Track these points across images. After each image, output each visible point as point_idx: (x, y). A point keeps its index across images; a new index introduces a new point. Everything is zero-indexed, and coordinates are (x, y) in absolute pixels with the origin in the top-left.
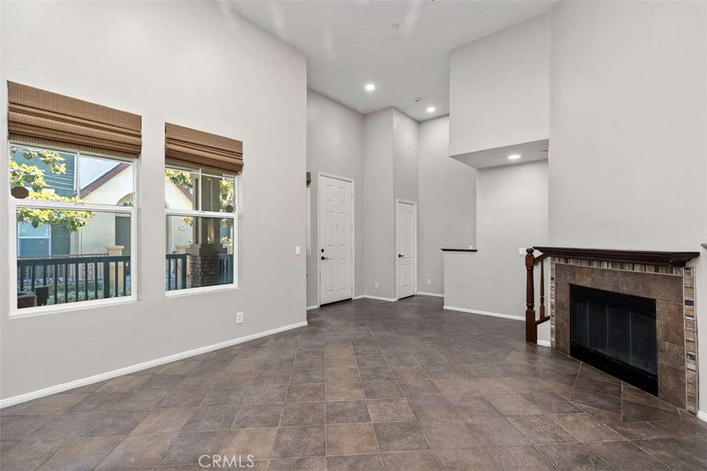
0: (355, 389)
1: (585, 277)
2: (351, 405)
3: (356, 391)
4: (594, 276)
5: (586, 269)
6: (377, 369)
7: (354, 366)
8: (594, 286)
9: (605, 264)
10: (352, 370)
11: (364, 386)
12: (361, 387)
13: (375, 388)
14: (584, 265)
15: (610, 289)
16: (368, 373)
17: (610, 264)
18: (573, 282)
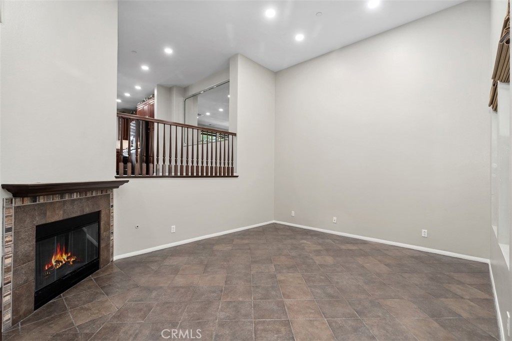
0: (284, 280)
1: (57, 212)
2: (284, 271)
3: (283, 278)
4: (65, 208)
5: (58, 204)
6: (266, 297)
7: (288, 301)
8: (66, 217)
9: (75, 194)
10: (288, 297)
11: (277, 282)
12: (279, 281)
13: (269, 280)
14: (57, 199)
15: (78, 214)
16: (274, 293)
17: (78, 194)
18: (43, 222)
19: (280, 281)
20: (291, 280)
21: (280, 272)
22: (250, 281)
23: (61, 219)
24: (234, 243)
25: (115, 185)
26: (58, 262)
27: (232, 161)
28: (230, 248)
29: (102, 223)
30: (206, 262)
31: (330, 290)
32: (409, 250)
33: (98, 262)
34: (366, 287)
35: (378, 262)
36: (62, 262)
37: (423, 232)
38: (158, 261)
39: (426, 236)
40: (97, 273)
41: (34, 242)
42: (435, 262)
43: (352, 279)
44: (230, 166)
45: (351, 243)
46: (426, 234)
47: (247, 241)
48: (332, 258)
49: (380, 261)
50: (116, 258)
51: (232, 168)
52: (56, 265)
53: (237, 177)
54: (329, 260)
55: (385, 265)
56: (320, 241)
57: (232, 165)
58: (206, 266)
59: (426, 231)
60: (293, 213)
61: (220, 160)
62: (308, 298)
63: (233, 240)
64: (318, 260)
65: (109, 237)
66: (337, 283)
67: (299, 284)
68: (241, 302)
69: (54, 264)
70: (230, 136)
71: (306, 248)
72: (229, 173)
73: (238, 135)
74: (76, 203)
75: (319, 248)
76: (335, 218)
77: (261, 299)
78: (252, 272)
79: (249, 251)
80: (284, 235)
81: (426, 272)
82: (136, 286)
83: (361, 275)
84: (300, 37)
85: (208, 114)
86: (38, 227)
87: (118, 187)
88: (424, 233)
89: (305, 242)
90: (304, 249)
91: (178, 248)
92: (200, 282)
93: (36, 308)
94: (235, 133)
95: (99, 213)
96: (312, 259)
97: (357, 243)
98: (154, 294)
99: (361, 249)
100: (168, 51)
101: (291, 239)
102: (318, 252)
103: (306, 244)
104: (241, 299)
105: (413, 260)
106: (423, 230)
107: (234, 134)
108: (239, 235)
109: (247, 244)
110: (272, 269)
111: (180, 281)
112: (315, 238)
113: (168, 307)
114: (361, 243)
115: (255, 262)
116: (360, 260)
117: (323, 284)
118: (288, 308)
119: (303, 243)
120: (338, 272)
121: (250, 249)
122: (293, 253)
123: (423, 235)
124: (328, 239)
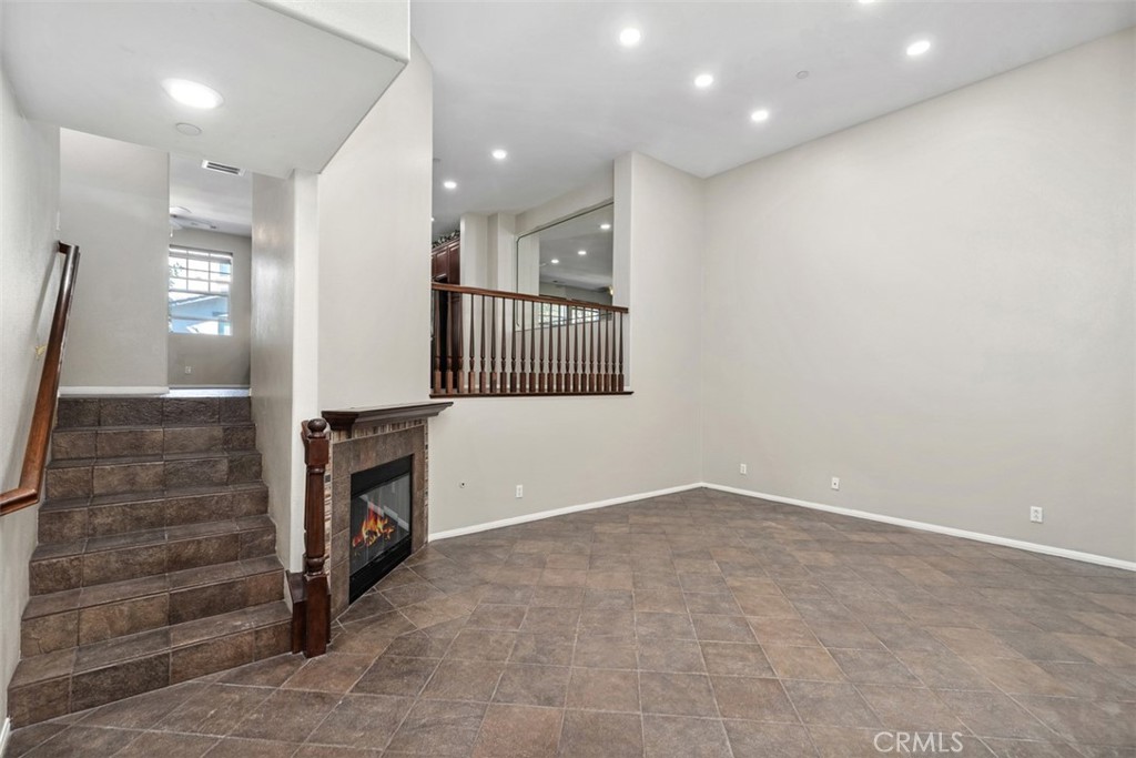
0: (740, 587)
1: (370, 454)
4: (378, 448)
5: (371, 441)
6: (711, 610)
7: (753, 619)
8: (379, 463)
9: (388, 427)
11: (728, 588)
14: (370, 434)
18: (357, 470)
19: (734, 589)
20: (755, 587)
21: (730, 575)
22: (678, 586)
23: (374, 466)
24: (630, 521)
25: (434, 410)
26: (372, 533)
27: (621, 362)
28: (626, 529)
29: (415, 475)
30: (588, 552)
31: (831, 608)
32: (1002, 550)
33: (410, 542)
34: (902, 607)
35: (929, 567)
36: (375, 533)
37: (1032, 511)
38: (501, 546)
39: (1040, 520)
40: (409, 560)
41: (349, 501)
42: (1056, 572)
43: (875, 592)
44: (617, 372)
45: (872, 531)
46: (1040, 515)
47: (655, 520)
48: (831, 555)
49: (932, 564)
50: (432, 537)
51: (621, 377)
52: (368, 539)
53: (630, 393)
54: (827, 558)
55: (945, 572)
56: (805, 524)
57: (621, 371)
58: (592, 558)
59: (1040, 509)
60: (744, 468)
61: (599, 362)
62: (791, 617)
63: (627, 516)
64: (803, 557)
65: (423, 501)
66: (844, 597)
67: (770, 594)
68: (671, 615)
69: (365, 537)
70: (617, 314)
71: (776, 535)
72: (614, 385)
73: (630, 311)
74: (389, 440)
75: (804, 536)
76: (835, 480)
77: (704, 612)
78: (678, 572)
79: (663, 537)
80: (728, 511)
81: (1033, 588)
82: (484, 582)
83: (892, 586)
84: (760, 116)
85: (555, 261)
86: (353, 476)
87: (437, 414)
88: (1036, 513)
89: (774, 524)
90: (773, 538)
91: (529, 527)
92: (589, 581)
93: (351, 602)
94: (626, 306)
95: (411, 457)
96: (790, 555)
97: (886, 532)
98: (518, 595)
99: (893, 543)
100: (499, 155)
101: (743, 518)
102: (803, 545)
103: (776, 528)
104: (668, 611)
105: (1008, 566)
106: (1033, 508)
107: (624, 310)
108: (636, 508)
109: (656, 525)
110: (715, 568)
111: (551, 577)
112: (793, 518)
113: (549, 614)
114: (893, 532)
115: (679, 556)
116: (891, 562)
117: (816, 597)
118: (756, 629)
119: (768, 527)
120: (845, 580)
121: (664, 533)
122: (753, 544)
123: (1033, 519)
124: (822, 521)
